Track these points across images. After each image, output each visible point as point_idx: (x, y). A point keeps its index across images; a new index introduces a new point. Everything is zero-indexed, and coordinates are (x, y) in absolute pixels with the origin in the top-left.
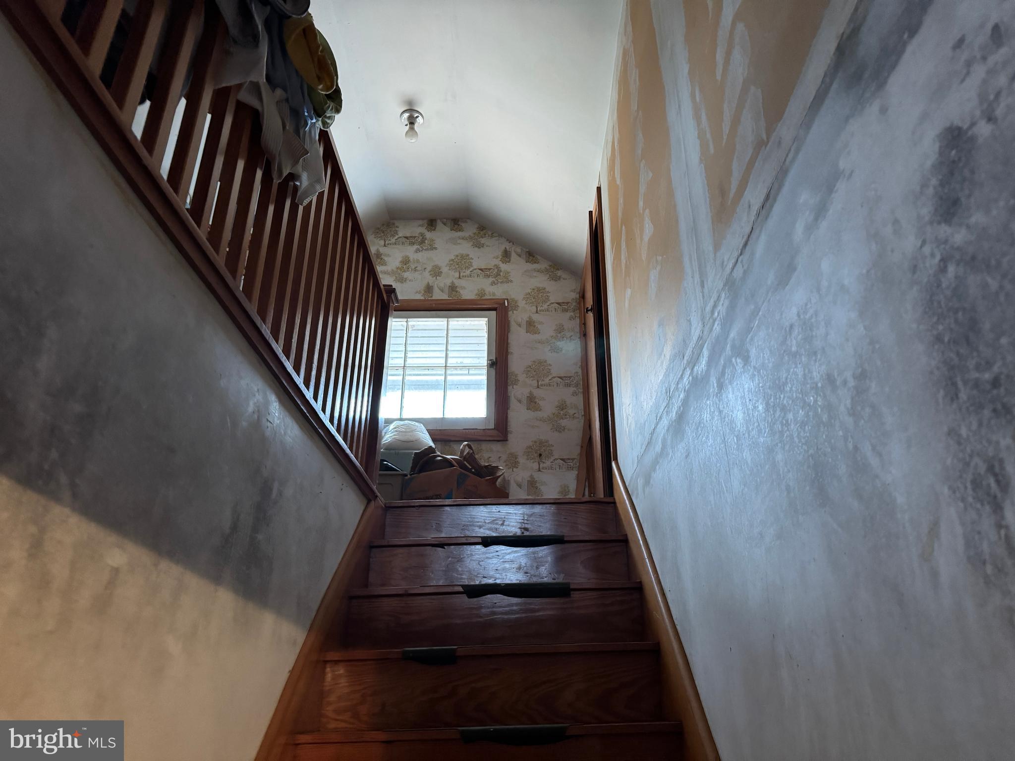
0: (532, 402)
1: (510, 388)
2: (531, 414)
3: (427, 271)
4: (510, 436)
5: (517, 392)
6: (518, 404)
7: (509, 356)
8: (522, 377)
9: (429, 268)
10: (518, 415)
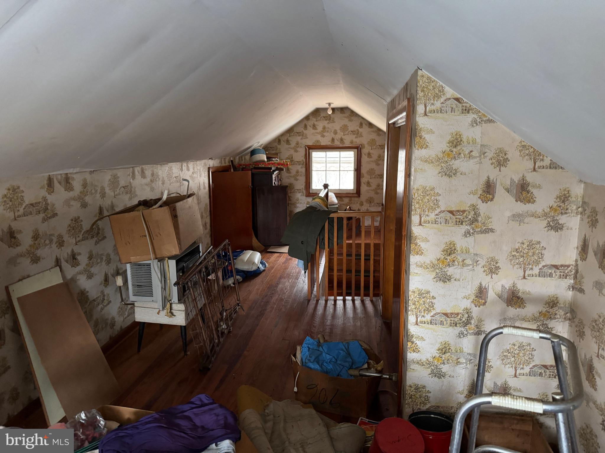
0: (368, 184)
1: (361, 179)
2: (368, 188)
3: (332, 132)
4: (361, 196)
5: (363, 180)
6: (364, 185)
7: (361, 167)
8: (365, 175)
9: (333, 131)
10: (364, 188)
